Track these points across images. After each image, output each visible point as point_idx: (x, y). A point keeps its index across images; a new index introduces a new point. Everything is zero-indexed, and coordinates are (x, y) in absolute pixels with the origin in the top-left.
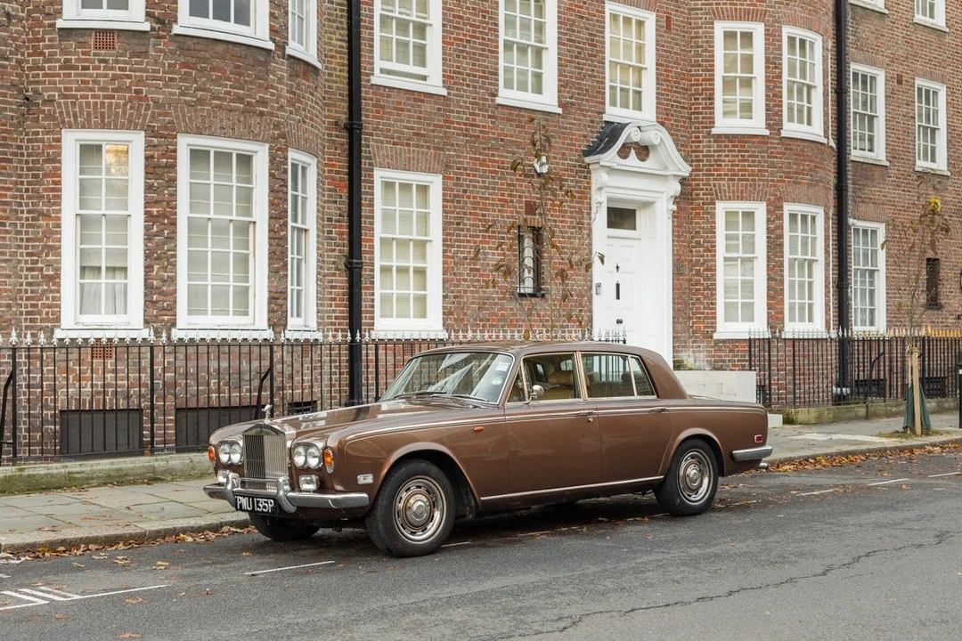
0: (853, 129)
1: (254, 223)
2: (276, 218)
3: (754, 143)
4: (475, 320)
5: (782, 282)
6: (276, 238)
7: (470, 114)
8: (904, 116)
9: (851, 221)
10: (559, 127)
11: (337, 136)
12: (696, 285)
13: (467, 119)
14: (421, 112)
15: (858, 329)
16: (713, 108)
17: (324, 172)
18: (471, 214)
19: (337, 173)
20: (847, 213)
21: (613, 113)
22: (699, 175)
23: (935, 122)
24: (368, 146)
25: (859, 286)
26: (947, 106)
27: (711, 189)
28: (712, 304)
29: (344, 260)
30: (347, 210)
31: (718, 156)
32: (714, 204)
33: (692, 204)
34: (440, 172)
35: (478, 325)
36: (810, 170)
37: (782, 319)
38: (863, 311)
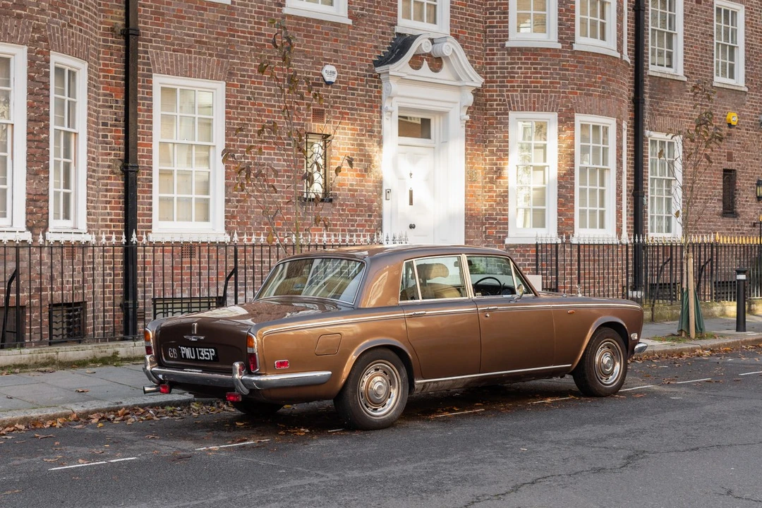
0: (651, 45)
1: (13, 125)
2: (35, 121)
3: (546, 56)
4: (260, 223)
5: (572, 189)
6: (36, 141)
7: (255, 23)
8: (703, 34)
9: (647, 133)
10: (349, 38)
11: (113, 42)
12: (489, 192)
13: (252, 28)
14: (203, 20)
15: (655, 235)
16: (507, 22)
17: (99, 77)
18: (255, 120)
19: (113, 78)
20: (643, 125)
21: (405, 25)
22: (493, 87)
23: (734, 40)
24: (146, 52)
25: (655, 196)
26: (746, 25)
27: (504, 101)
28: (504, 210)
29: (120, 163)
30: (123, 114)
31: (511, 68)
32: (507, 114)
33: (486, 114)
34: (224, 80)
35: (262, 229)
36: (602, 83)
37: (573, 226)
38: (660, 218)
